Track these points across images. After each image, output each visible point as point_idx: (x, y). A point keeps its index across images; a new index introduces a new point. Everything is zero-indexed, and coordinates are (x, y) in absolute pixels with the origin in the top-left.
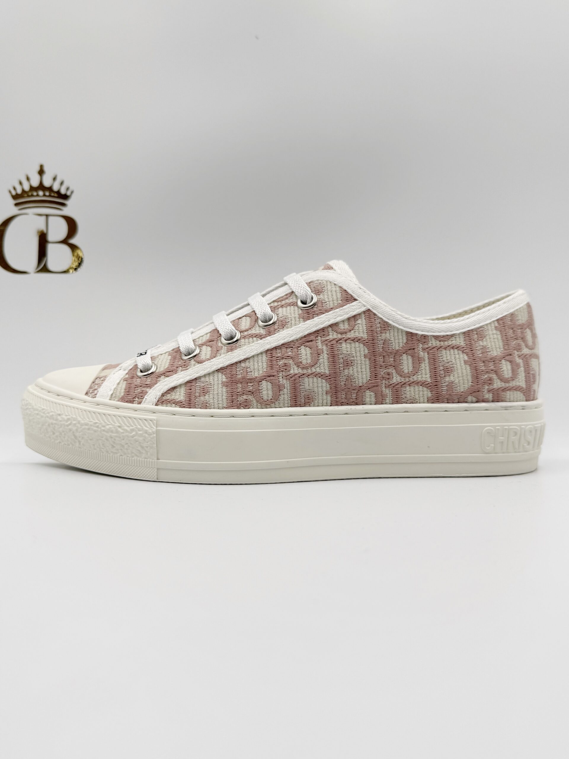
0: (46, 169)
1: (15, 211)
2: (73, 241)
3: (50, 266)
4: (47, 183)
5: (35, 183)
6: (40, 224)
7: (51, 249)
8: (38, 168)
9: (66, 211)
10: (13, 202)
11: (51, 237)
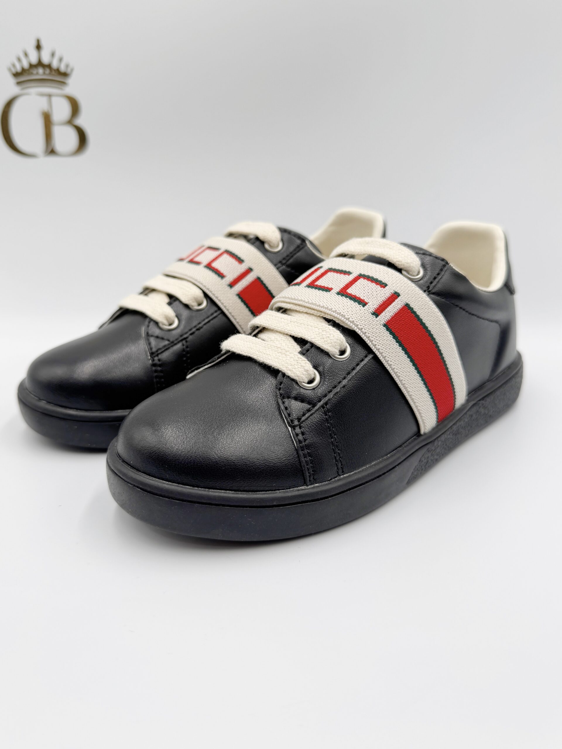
0: (43, 43)
1: (17, 90)
2: (77, 122)
4: (46, 59)
5: (34, 59)
7: (57, 131)
8: (34, 43)
9: (69, 91)
10: (13, 81)
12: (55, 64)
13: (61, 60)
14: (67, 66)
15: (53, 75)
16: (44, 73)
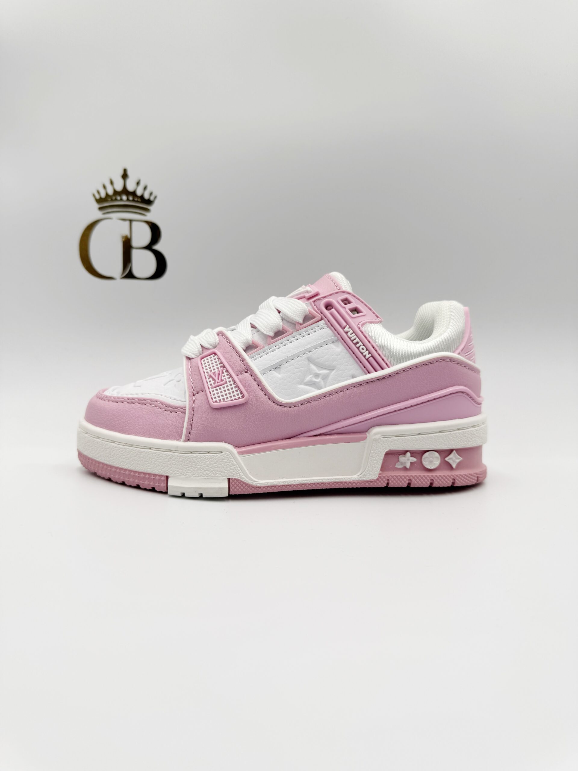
0: (129, 173)
1: (99, 215)
2: (157, 247)
3: (136, 272)
4: (131, 187)
5: (119, 187)
6: (124, 229)
7: (135, 254)
8: (121, 172)
9: (151, 217)
10: (96, 206)
11: (135, 243)
12: (139, 193)
13: (145, 188)
14: (151, 194)
15: (137, 201)
16: (128, 200)
